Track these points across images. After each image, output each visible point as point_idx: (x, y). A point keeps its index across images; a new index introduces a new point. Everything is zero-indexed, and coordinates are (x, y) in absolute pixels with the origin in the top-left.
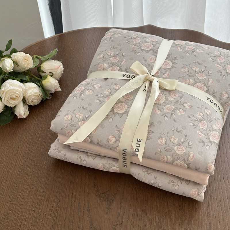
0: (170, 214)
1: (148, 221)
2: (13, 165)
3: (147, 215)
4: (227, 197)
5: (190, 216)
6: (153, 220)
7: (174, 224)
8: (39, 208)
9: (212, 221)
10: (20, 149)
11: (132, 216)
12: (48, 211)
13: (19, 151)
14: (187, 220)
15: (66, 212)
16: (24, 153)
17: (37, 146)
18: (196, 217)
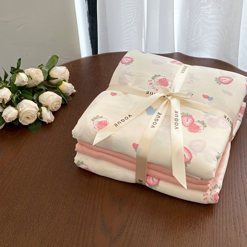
0: (177, 220)
1: (155, 224)
2: (37, 166)
3: (155, 219)
4: (232, 209)
5: (195, 223)
6: (160, 223)
7: (179, 229)
8: (57, 204)
9: (215, 229)
10: (45, 153)
11: (141, 218)
12: (65, 208)
13: (44, 155)
14: (192, 226)
15: (81, 210)
16: (49, 156)
17: (60, 152)
18: (201, 225)
